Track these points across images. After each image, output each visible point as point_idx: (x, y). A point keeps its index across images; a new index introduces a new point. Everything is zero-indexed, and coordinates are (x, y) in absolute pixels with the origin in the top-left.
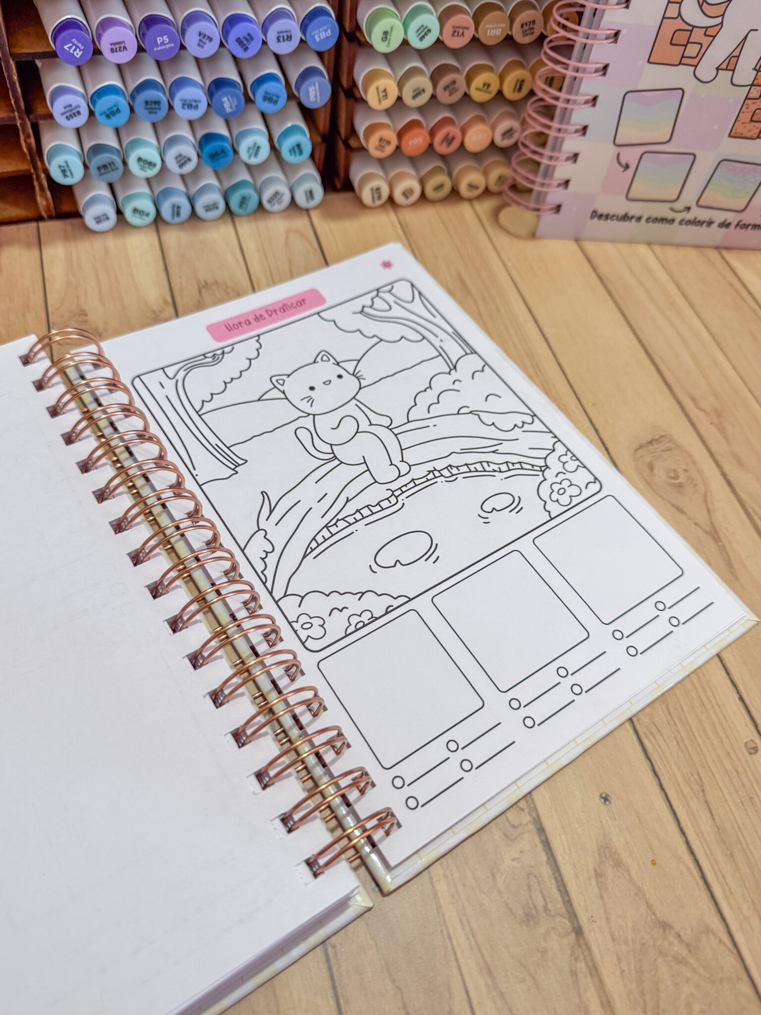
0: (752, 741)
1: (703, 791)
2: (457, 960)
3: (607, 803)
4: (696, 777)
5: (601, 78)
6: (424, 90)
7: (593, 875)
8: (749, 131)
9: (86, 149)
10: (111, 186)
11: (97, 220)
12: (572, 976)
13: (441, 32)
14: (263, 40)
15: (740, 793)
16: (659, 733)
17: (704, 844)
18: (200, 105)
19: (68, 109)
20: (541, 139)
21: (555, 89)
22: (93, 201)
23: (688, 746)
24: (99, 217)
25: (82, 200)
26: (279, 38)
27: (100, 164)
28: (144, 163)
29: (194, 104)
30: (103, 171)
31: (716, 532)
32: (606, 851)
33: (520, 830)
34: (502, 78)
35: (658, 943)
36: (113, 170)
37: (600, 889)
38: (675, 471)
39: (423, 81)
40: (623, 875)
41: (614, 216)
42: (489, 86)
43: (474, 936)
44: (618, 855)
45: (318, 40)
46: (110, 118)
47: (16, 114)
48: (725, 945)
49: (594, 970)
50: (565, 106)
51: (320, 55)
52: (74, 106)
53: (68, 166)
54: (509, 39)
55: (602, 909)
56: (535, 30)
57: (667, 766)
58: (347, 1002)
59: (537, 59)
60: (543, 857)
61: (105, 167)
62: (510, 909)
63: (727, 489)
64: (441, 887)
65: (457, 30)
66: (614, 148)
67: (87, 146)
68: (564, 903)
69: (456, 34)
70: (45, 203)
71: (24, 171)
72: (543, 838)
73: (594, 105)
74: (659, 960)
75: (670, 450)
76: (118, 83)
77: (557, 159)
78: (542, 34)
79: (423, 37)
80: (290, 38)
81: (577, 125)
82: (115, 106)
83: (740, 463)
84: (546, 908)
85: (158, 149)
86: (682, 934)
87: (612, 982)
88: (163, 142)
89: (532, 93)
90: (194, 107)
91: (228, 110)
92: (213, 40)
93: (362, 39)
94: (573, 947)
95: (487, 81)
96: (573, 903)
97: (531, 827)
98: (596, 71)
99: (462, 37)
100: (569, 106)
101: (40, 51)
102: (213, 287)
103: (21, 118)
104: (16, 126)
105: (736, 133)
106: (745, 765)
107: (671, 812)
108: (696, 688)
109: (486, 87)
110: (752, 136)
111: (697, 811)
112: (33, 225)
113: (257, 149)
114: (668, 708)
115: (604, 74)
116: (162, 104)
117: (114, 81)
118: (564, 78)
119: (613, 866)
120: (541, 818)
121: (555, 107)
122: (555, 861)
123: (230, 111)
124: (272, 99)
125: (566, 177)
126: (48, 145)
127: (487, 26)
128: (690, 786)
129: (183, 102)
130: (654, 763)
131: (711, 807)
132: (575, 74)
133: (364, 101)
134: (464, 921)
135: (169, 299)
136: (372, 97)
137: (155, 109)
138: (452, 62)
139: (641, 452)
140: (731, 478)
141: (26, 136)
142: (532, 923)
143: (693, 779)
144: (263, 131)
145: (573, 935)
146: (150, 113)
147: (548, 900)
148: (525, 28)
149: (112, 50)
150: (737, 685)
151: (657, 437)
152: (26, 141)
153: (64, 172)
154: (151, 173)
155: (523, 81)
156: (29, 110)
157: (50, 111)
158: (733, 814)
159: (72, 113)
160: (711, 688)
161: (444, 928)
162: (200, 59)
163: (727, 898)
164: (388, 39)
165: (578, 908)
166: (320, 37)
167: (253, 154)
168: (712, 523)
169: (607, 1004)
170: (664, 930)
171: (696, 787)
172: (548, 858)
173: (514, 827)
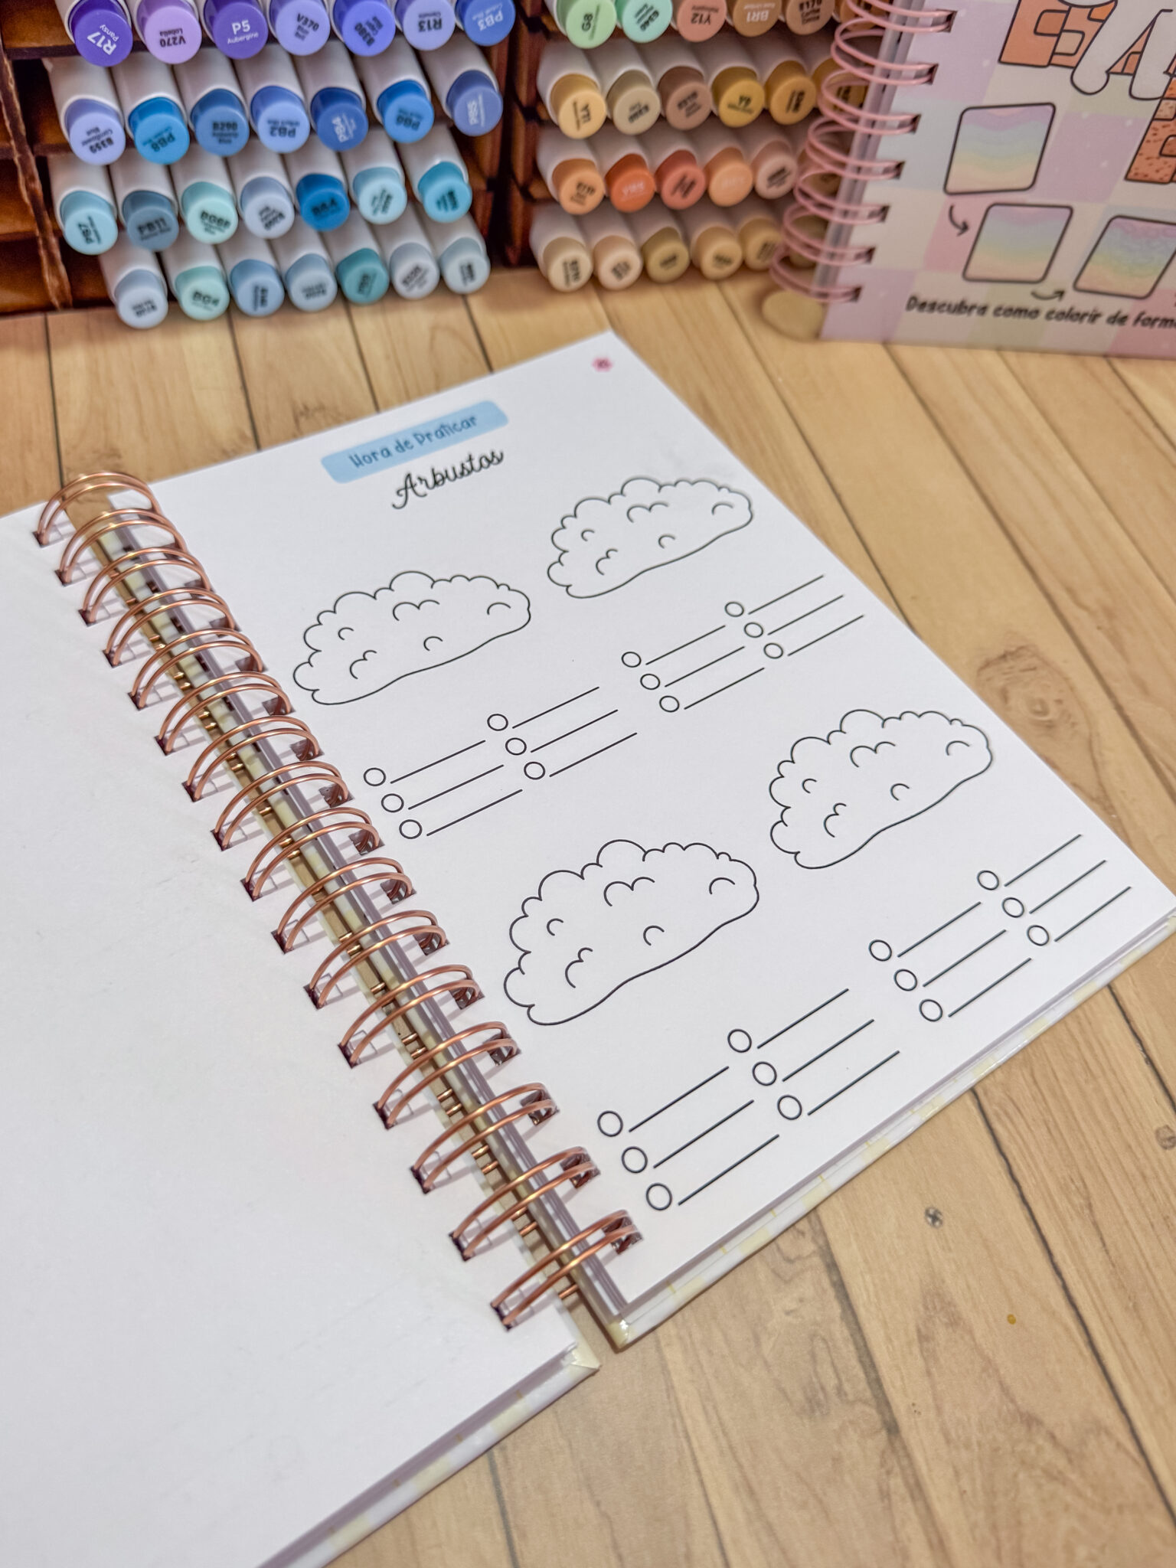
0: (1168, 1127)
1: (1090, 1206)
2: (698, 1472)
3: (937, 1223)
4: (1079, 1184)
5: (926, 86)
6: (646, 108)
7: (916, 1337)
8: (1157, 171)
9: (121, 199)
10: (159, 257)
11: (138, 310)
12: (882, 1500)
13: (674, 17)
14: (397, 29)
15: (1148, 1210)
16: (1018, 1114)
17: (1092, 1290)
18: (298, 130)
19: (93, 135)
20: (831, 183)
21: (853, 105)
22: (131, 280)
23: (1066, 1136)
24: (140, 306)
25: (115, 278)
26: (423, 24)
27: (143, 221)
28: (211, 220)
29: (289, 128)
30: (146, 232)
31: (1106, 796)
32: (936, 1300)
33: (798, 1265)
34: (769, 89)
35: (1020, 1448)
36: (162, 231)
37: (925, 1359)
38: (1042, 702)
39: (646, 94)
40: (962, 1338)
41: (944, 305)
42: (748, 100)
43: (725, 1434)
44: (955, 1306)
45: (482, 27)
46: (159, 148)
47: (13, 143)
48: (1127, 1453)
49: (917, 1490)
50: (868, 130)
51: (485, 51)
52: (102, 129)
53: (92, 224)
54: (780, 29)
55: (930, 1392)
56: (822, 12)
57: (1032, 1166)
58: (523, 1536)
59: (826, 58)
60: (836, 1309)
61: (150, 226)
62: (783, 1391)
63: (1125, 730)
64: (674, 1355)
65: (700, 12)
66: (944, 197)
67: (123, 193)
68: (869, 1383)
69: (698, 18)
70: (56, 283)
71: (25, 233)
72: (835, 1278)
73: (914, 130)
74: (1021, 1476)
75: (1034, 669)
76: (173, 97)
77: (855, 214)
78: (832, 20)
79: (647, 23)
80: (438, 24)
81: (887, 161)
82: (166, 130)
83: (1144, 689)
84: (840, 1390)
85: (233, 199)
86: (1057, 1433)
87: (945, 1509)
88: (240, 186)
89: (816, 112)
90: (290, 132)
91: (342, 138)
92: (320, 28)
93: (551, 28)
94: (883, 1452)
95: (746, 93)
96: (883, 1380)
97: (816, 1260)
98: (918, 76)
99: (707, 23)
100: (875, 132)
101: (51, 45)
102: (317, 415)
103: (21, 151)
104: (12, 161)
105: (1136, 174)
106: (1156, 1165)
107: (1039, 1239)
108: (1077, 1042)
109: (743, 103)
110: (1161, 179)
111: (1081, 1237)
112: (37, 319)
113: (387, 199)
114: (1032, 1075)
115: (930, 81)
116: (239, 127)
117: (165, 91)
118: (866, 88)
119: (947, 1325)
120: (832, 1247)
121: (852, 133)
122: (854, 1314)
123: (345, 138)
124: (410, 121)
125: (869, 244)
126: (62, 192)
127: (746, 7)
128: (1070, 1201)
129: (271, 125)
130: (1011, 1161)
131: (1103, 1232)
132: (884, 81)
133: (554, 126)
134: (710, 1408)
135: (249, 433)
136: (565, 118)
137: (230, 135)
138: (693, 64)
139: (989, 672)
140: (1129, 713)
141: (28, 178)
142: (818, 1414)
143: (1073, 1188)
144: (396, 172)
145: (884, 1433)
146: (220, 141)
147: (843, 1378)
148: (806, 10)
149: (163, 43)
150: (1141, 1039)
151: (1013, 649)
152: (27, 187)
153: (86, 233)
154: (221, 236)
155: (802, 94)
156: (33, 138)
157: (64, 138)
158: (1137, 1243)
159: (99, 142)
160: (1100, 1044)
161: (678, 1421)
162: (300, 57)
163: (1129, 1377)
164: (592, 26)
165: (892, 1389)
166: (485, 23)
167: (381, 208)
168: (1100, 784)
169: (939, 1545)
170: (1029, 1426)
171: (1078, 1200)
172: (844, 1311)
173: (789, 1261)
